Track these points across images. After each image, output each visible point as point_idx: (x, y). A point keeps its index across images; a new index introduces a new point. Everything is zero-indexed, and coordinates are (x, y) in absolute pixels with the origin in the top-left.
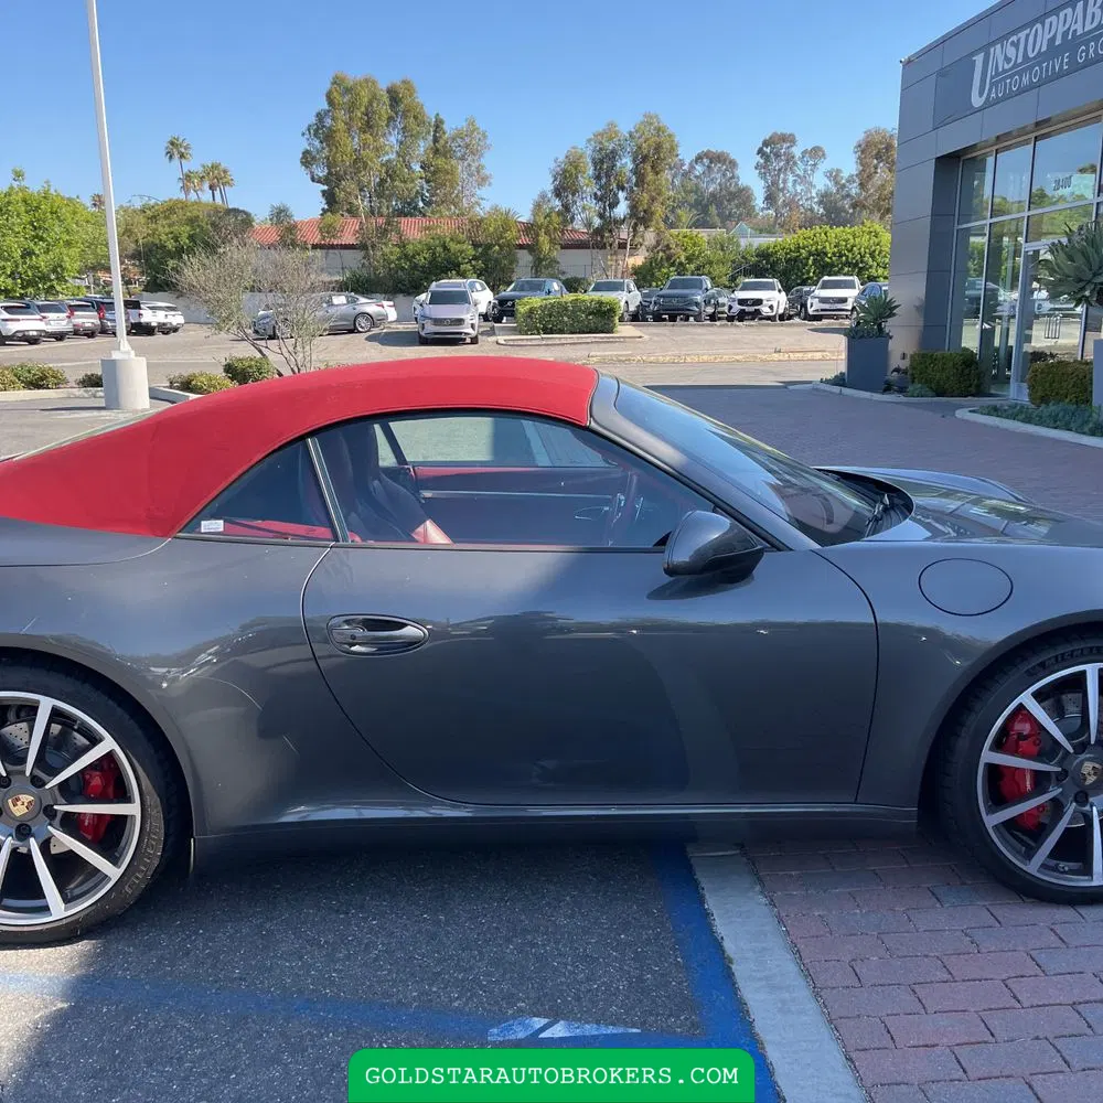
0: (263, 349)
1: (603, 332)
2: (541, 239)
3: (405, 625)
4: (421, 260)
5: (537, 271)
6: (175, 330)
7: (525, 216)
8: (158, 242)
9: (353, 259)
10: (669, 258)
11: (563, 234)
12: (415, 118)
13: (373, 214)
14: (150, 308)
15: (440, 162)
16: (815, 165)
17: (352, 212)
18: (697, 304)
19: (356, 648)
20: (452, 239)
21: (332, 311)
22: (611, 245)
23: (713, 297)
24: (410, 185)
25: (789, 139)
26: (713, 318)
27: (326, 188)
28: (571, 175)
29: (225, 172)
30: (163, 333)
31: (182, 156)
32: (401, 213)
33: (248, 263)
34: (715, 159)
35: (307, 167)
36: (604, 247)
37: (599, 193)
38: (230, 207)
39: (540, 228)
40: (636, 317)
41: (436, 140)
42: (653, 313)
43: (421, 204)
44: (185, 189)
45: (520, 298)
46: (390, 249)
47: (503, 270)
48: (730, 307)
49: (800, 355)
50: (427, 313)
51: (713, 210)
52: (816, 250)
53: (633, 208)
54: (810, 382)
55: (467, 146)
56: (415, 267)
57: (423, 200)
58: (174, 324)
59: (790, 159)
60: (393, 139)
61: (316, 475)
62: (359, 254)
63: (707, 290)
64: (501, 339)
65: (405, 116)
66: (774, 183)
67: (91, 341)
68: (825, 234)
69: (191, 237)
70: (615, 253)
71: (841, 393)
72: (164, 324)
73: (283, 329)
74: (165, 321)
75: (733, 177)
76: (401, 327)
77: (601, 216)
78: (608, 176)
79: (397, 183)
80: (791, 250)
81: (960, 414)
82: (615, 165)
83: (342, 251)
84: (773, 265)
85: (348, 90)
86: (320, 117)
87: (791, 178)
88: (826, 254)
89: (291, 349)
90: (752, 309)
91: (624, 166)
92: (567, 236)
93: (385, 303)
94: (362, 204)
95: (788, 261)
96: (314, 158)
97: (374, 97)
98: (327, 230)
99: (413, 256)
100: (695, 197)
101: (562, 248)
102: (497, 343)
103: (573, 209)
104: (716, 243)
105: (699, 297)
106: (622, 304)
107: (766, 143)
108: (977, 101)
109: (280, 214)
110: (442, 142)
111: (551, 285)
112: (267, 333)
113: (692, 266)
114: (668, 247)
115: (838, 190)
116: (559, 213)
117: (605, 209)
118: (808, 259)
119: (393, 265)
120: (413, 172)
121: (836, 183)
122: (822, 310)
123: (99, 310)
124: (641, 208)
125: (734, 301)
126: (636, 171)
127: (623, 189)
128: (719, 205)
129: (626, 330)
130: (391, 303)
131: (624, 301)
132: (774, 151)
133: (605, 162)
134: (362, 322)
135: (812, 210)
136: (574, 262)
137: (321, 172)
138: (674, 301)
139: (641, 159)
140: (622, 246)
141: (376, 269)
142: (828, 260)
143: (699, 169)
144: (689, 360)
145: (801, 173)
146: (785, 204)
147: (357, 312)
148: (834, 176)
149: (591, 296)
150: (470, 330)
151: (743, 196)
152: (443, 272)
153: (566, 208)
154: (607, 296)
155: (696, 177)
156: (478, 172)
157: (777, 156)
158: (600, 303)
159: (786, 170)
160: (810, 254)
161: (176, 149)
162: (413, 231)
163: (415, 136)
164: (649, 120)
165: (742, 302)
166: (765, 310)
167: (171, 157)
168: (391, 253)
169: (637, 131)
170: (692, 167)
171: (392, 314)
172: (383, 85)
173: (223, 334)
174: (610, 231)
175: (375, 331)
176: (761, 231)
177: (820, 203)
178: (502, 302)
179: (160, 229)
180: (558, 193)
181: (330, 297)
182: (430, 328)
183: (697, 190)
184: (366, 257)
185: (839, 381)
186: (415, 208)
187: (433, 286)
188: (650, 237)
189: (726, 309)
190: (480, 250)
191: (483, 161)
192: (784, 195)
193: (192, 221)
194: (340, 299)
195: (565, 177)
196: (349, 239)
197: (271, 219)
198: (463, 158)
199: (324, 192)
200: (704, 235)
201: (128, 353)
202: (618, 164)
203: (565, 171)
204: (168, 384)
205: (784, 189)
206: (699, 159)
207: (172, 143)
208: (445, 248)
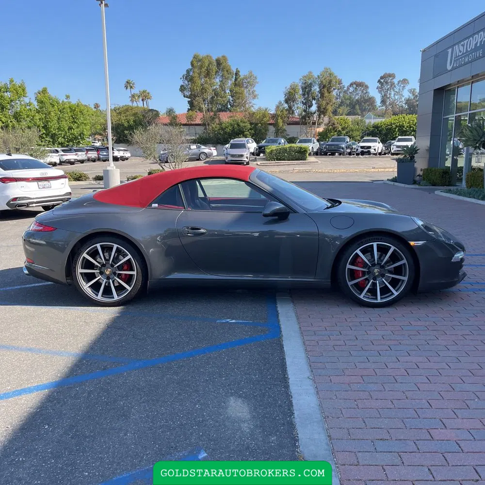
0: (164, 167)
1: (301, 160)
2: (279, 121)
3: (200, 229)
4: (228, 130)
5: (276, 134)
6: (127, 159)
7: (273, 112)
8: (121, 123)
9: (200, 130)
10: (334, 128)
11: (288, 118)
12: (227, 71)
13: (209, 111)
14: (117, 150)
15: (237, 89)
16: (404, 87)
17: (200, 110)
18: (343, 148)
19: (189, 235)
20: (241, 122)
21: (190, 151)
22: (309, 123)
23: (350, 145)
24: (224, 99)
25: (392, 76)
26: (350, 154)
27: (190, 100)
28: (292, 94)
29: (148, 93)
30: (122, 160)
31: (131, 87)
32: (220, 110)
33: (158, 133)
34: (359, 85)
35: (182, 92)
36: (306, 124)
37: (304, 101)
38: (150, 108)
39: (278, 116)
40: (316, 154)
41: (236, 80)
42: (324, 152)
43: (229, 106)
44: (132, 101)
45: (267, 146)
46: (215, 126)
47: (262, 134)
48: (357, 150)
49: (383, 170)
50: (229, 152)
51: (357, 107)
52: (399, 125)
53: (319, 107)
54: (383, 180)
55: (248, 82)
56: (226, 133)
57: (230, 105)
58: (127, 156)
59: (393, 84)
60: (217, 80)
61: (180, 193)
62: (202, 128)
63: (347, 142)
64: (259, 163)
65: (223, 70)
66: (385, 95)
67: (94, 163)
68: (404, 118)
69: (134, 121)
70: (311, 127)
71: (394, 185)
72: (123, 157)
73: (170, 159)
74: (123, 155)
75: (367, 93)
76: (218, 158)
77: (305, 111)
78: (308, 94)
79: (219, 98)
80: (388, 125)
81: (436, 192)
82: (311, 90)
83: (196, 127)
84: (380, 131)
85: (200, 61)
86: (188, 71)
87: (393, 93)
88: (404, 127)
89: (174, 166)
90: (366, 150)
91: (315, 89)
92: (290, 119)
93: (212, 148)
94: (204, 107)
95: (387, 129)
96: (185, 88)
97: (210, 63)
98: (190, 118)
99: (225, 129)
100: (349, 101)
101: (288, 124)
102: (257, 165)
103: (293, 108)
104: (355, 122)
105: (343, 145)
106: (310, 148)
107: (382, 78)
108: (449, 68)
109: (170, 112)
110: (239, 80)
111: (281, 141)
112: (164, 160)
113: (344, 132)
114: (334, 124)
115: (414, 98)
116: (286, 110)
117: (307, 108)
118: (396, 128)
119: (216, 132)
120: (226, 93)
121: (413, 95)
122: (397, 151)
123: (98, 151)
124: (322, 108)
125: (359, 147)
126: (320, 92)
127: (314, 99)
128: (360, 105)
129: (312, 159)
130: (215, 148)
131: (311, 147)
132: (385, 81)
133: (307, 88)
134: (203, 156)
135: (402, 106)
136: (292, 131)
137: (188, 93)
138: (333, 147)
139: (322, 86)
140: (314, 123)
141: (209, 134)
142: (405, 129)
143: (351, 89)
144: (335, 171)
145: (397, 90)
146: (390, 104)
147: (200, 152)
148: (412, 91)
149: (297, 145)
150: (246, 159)
151: (371, 101)
152: (237, 135)
153: (290, 107)
154: (304, 145)
155: (351, 93)
156: (253, 93)
157: (387, 83)
158: (301, 148)
159: (390, 89)
160: (397, 126)
161: (129, 85)
162: (225, 118)
163: (227, 79)
164: (326, 70)
165: (362, 147)
166: (372, 151)
167: (127, 88)
168: (216, 127)
169: (321, 75)
170: (348, 89)
171: (215, 153)
172: (214, 58)
173: (148, 161)
174: (309, 117)
175: (208, 159)
176: (379, 116)
177: (406, 103)
178: (260, 148)
179: (122, 118)
180: (287, 101)
181: (190, 146)
182: (230, 158)
183: (350, 98)
184: (205, 129)
185: (394, 180)
186: (227, 108)
187: (232, 141)
188: (326, 119)
189: (356, 150)
190: (253, 126)
191: (255, 89)
192: (390, 100)
193: (135, 114)
194: (194, 147)
195: (290, 95)
196: (198, 121)
197: (167, 114)
198: (246, 87)
199: (189, 102)
200: (350, 118)
201: (113, 167)
202: (313, 89)
203: (290, 92)
204: (127, 179)
205: (389, 98)
206: (351, 85)
207: (127, 82)
208: (238, 125)
